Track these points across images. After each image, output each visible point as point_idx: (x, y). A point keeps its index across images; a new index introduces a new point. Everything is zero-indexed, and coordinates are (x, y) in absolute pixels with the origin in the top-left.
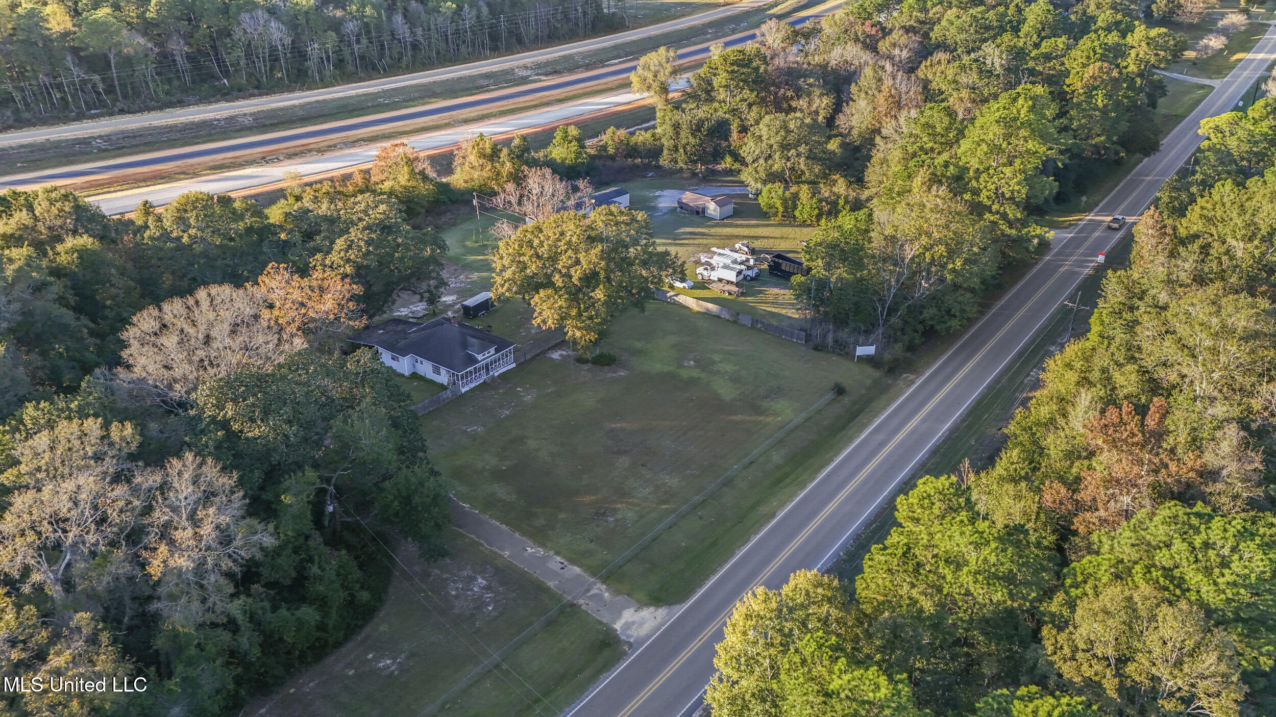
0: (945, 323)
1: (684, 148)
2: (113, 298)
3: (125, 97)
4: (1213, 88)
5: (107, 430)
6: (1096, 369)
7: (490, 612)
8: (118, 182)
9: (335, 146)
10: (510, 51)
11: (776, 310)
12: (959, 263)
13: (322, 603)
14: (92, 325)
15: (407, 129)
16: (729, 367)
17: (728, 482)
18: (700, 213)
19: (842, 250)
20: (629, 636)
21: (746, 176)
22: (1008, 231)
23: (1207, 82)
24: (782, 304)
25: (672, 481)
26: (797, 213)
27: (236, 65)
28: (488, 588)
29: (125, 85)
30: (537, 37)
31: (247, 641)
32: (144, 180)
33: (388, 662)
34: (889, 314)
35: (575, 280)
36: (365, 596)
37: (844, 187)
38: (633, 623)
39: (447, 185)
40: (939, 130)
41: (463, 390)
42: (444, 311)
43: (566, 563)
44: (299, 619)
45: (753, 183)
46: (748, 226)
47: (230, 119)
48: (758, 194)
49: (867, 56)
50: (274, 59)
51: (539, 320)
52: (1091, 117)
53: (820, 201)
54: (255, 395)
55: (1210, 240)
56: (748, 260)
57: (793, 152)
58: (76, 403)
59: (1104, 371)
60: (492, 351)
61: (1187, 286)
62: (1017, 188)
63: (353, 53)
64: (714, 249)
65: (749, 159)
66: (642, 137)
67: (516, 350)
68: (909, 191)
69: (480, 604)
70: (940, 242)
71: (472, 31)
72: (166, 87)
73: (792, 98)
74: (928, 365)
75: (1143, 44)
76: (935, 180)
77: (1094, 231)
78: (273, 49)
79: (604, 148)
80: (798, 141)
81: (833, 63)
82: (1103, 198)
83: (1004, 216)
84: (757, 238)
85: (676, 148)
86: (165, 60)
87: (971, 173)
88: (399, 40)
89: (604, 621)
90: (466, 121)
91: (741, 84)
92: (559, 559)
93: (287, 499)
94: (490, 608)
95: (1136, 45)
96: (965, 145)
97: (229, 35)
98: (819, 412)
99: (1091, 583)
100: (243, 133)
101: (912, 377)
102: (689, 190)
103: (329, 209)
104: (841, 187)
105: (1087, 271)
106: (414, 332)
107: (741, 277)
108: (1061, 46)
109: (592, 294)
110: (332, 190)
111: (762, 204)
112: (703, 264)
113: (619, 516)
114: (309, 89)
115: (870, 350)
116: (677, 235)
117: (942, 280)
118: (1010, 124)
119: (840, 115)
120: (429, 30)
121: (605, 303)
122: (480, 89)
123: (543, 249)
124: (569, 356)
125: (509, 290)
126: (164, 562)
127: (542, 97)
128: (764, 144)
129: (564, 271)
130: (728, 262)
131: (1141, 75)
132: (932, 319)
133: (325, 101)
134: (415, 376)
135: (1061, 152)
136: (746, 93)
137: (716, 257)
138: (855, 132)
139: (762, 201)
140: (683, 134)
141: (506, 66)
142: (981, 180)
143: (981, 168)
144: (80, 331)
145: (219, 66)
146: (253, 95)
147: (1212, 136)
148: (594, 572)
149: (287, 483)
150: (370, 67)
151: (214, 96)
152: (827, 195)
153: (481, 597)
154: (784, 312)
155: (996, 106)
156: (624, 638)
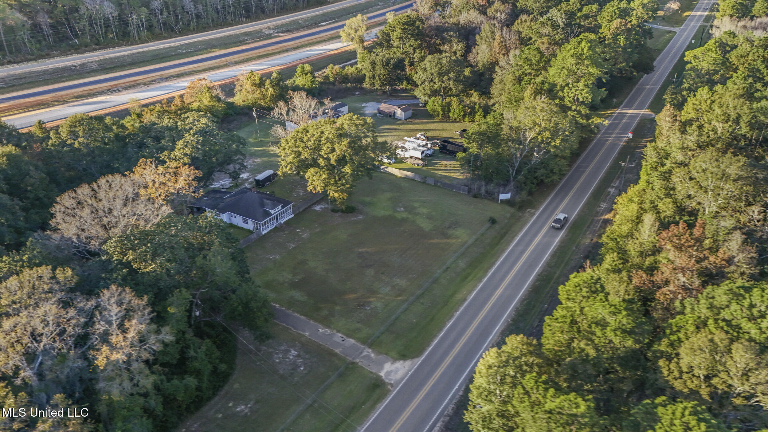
0: (549, 177)
1: (379, 76)
2: (32, 185)
3: (11, 52)
4: (676, 33)
5: (54, 273)
6: (647, 201)
7: (302, 371)
8: (14, 108)
9: (155, 81)
10: (258, 18)
11: (447, 174)
12: (558, 142)
13: (198, 373)
14: (21, 204)
15: (201, 69)
16: (425, 211)
17: (435, 281)
18: (391, 116)
19: (488, 137)
20: (391, 380)
21: (418, 93)
22: (581, 121)
23: (672, 29)
24: (450, 170)
25: (402, 282)
26: (451, 115)
27: (83, 30)
28: (298, 356)
29: (10, 45)
30: (274, 9)
31: (155, 403)
32: (32, 107)
33: (243, 407)
34: (516, 174)
35: (333, 162)
36: (223, 367)
37: (477, 98)
38: (391, 371)
39: (232, 103)
40: (534, 62)
41: (263, 233)
42: (242, 184)
43: (345, 337)
44: (185, 385)
45: (422, 97)
46: (422, 123)
47: (83, 65)
48: (425, 104)
49: (482, 18)
50: (107, 25)
51: (311, 187)
52: (616, 51)
53: (464, 106)
54: (145, 245)
55: (703, 123)
56: (427, 144)
57: (446, 77)
58: (27, 256)
59: (651, 202)
60: (280, 207)
61: (694, 150)
62: (586, 95)
63: (158, 22)
64: (406, 138)
65: (419, 83)
66: (350, 70)
67: (293, 206)
68: (523, 99)
69: (295, 367)
70: (546, 129)
71: (233, 6)
72: (38, 46)
73: (440, 44)
74: (541, 203)
75: (640, 8)
76: (537, 93)
77: (622, 119)
78: (107, 19)
79: (327, 77)
80: (449, 70)
81: (462, 22)
82: (625, 99)
83: (579, 112)
84: (428, 130)
85: (374, 77)
86: (36, 28)
87: (558, 87)
88: (188, 12)
89: (374, 371)
90: (237, 63)
91: (410, 36)
92: (340, 335)
93: (171, 310)
94: (302, 369)
95: (635, 8)
96: (552, 71)
97: (77, 11)
98: (483, 235)
99: (683, 331)
100: (92, 74)
101: (533, 211)
102: (384, 102)
103: (169, 122)
104: (475, 97)
105: (622, 143)
106: (228, 197)
107: (424, 155)
108: (594, 10)
109: (343, 170)
110: (161, 110)
111: (429, 110)
112: (400, 148)
113: (372, 306)
114: (132, 45)
115: (508, 196)
116: (380, 130)
117: (548, 152)
118: (579, 57)
119: (470, 54)
120: (206, 6)
121: (351, 175)
122: (242, 42)
123: (310, 143)
124: (327, 208)
125: (291, 169)
126: (107, 357)
127: (283, 47)
128: (428, 73)
129: (325, 156)
130: (415, 146)
131: (639, 26)
132: (542, 176)
133: (143, 52)
134: (231, 225)
135: (606, 73)
136: (412, 41)
137: (407, 143)
138: (480, 65)
139: (429, 108)
140: (377, 68)
141: (257, 28)
142: (565, 91)
143: (564, 84)
144: (14, 208)
145: (71, 32)
146: (95, 49)
147: (693, 61)
148: (364, 342)
149: (170, 300)
150: (169, 30)
151: (70, 51)
152: (468, 103)
153: (295, 362)
154: (452, 175)
155: (570, 47)
156: (387, 381)
